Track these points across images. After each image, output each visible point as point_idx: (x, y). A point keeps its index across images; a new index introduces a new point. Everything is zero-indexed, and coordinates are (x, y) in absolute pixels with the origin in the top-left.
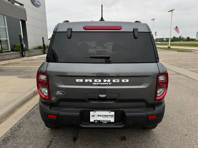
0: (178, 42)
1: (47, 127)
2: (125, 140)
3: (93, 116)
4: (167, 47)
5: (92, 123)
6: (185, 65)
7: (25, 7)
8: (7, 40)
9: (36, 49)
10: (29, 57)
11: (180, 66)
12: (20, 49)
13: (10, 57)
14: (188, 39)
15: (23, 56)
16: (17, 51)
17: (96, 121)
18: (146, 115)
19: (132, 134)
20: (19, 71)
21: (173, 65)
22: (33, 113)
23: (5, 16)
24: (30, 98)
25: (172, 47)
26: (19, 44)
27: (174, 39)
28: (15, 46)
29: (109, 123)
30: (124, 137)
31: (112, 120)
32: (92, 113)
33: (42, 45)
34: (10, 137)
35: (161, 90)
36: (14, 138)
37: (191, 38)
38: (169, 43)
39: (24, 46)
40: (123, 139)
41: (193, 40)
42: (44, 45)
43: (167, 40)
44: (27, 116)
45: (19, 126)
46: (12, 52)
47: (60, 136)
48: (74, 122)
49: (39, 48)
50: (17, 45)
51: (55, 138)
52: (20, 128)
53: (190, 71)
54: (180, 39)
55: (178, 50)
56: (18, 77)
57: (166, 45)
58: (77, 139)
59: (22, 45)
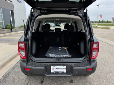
0: (102, 24)
1: (25, 75)
2: (72, 82)
3: (53, 69)
4: (95, 26)
5: (52, 73)
6: (106, 36)
7: (13, 3)
8: (2, 22)
9: (19, 27)
10: (16, 32)
11: (103, 37)
12: (10, 27)
13: (4, 32)
14: (107, 22)
15: (12, 31)
16: (8, 28)
17: (55, 72)
18: (86, 68)
19: (76, 79)
20: (9, 40)
21: (99, 36)
22: (17, 66)
23: (1, 8)
24: (15, 57)
25: (98, 26)
26: (10, 25)
27: (99, 22)
28: (7, 26)
29: (63, 73)
30: (72, 80)
31: (65, 71)
32: (52, 67)
33: (23, 25)
34: (2, 81)
35: (95, 53)
36: (5, 81)
37: (109, 21)
38: (97, 24)
39: (13, 25)
40: (71, 81)
41: (110, 22)
42: (24, 25)
43: (96, 22)
44: (13, 68)
45: (8, 74)
46: (6, 29)
47: (33, 80)
48: (41, 73)
49: (22, 27)
50: (8, 25)
51: (30, 81)
52: (9, 75)
53: (110, 40)
54: (103, 22)
55: (102, 28)
56: (9, 44)
57: (95, 25)
58: (43, 82)
59: (11, 25)
